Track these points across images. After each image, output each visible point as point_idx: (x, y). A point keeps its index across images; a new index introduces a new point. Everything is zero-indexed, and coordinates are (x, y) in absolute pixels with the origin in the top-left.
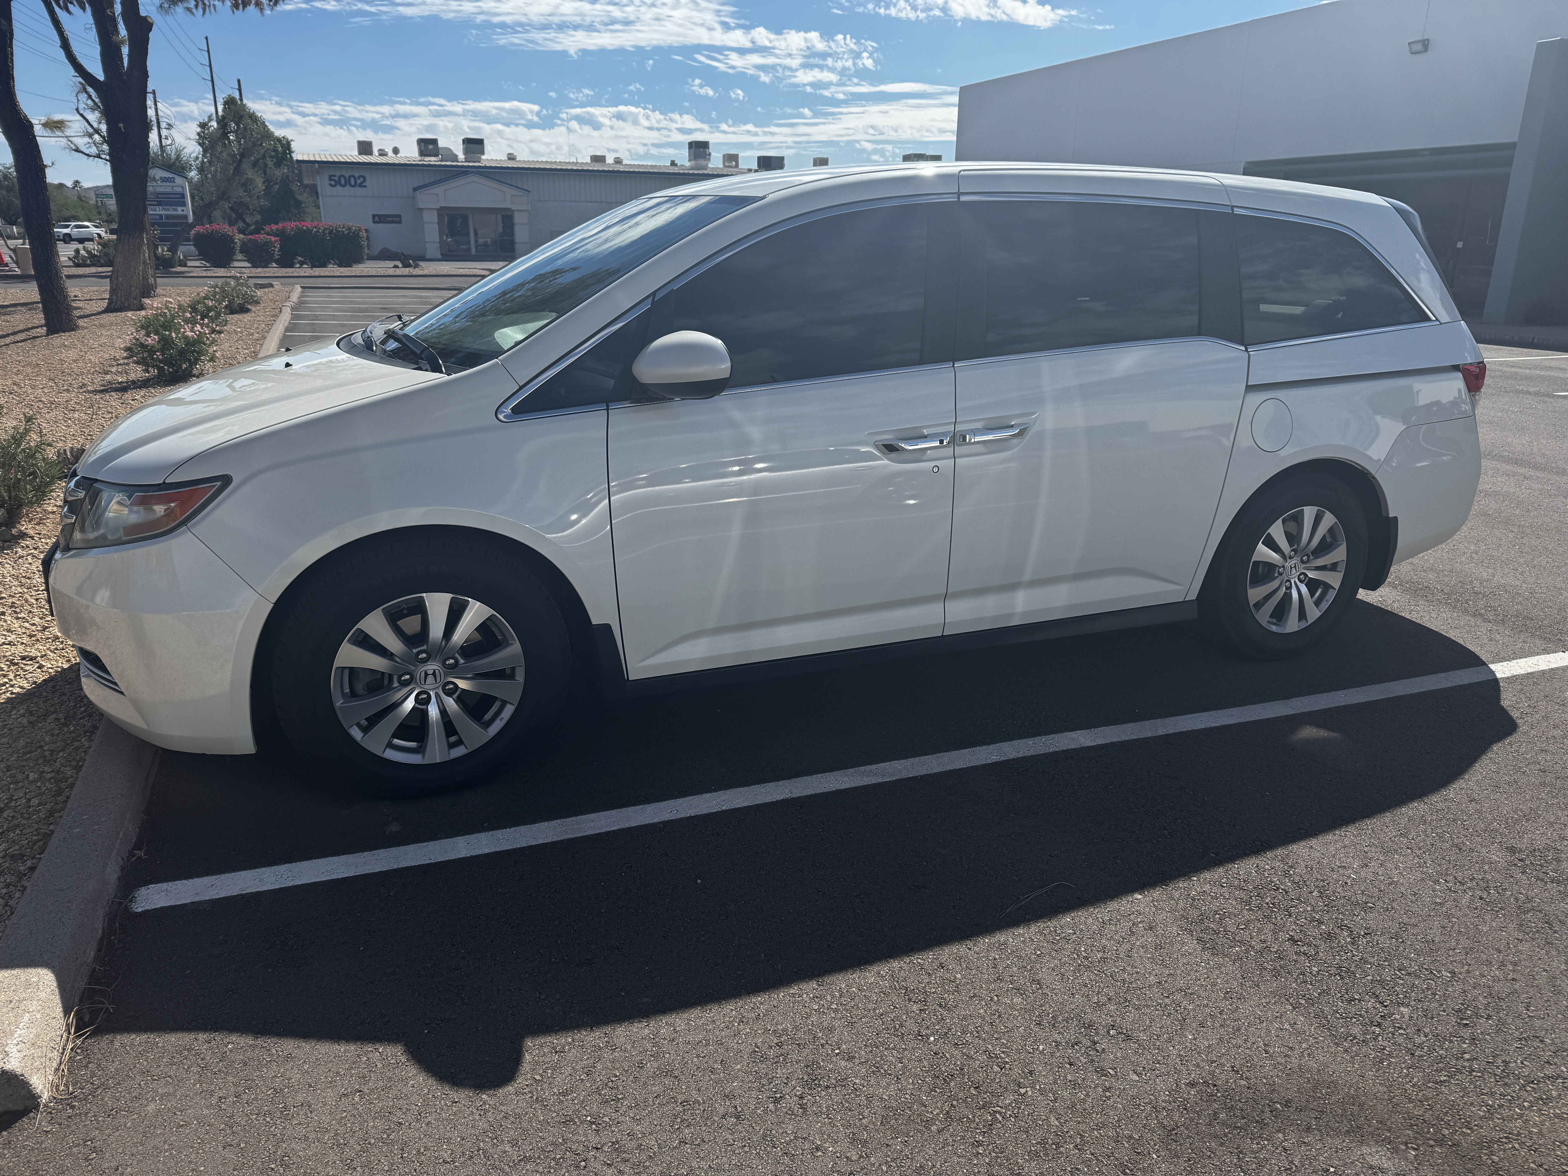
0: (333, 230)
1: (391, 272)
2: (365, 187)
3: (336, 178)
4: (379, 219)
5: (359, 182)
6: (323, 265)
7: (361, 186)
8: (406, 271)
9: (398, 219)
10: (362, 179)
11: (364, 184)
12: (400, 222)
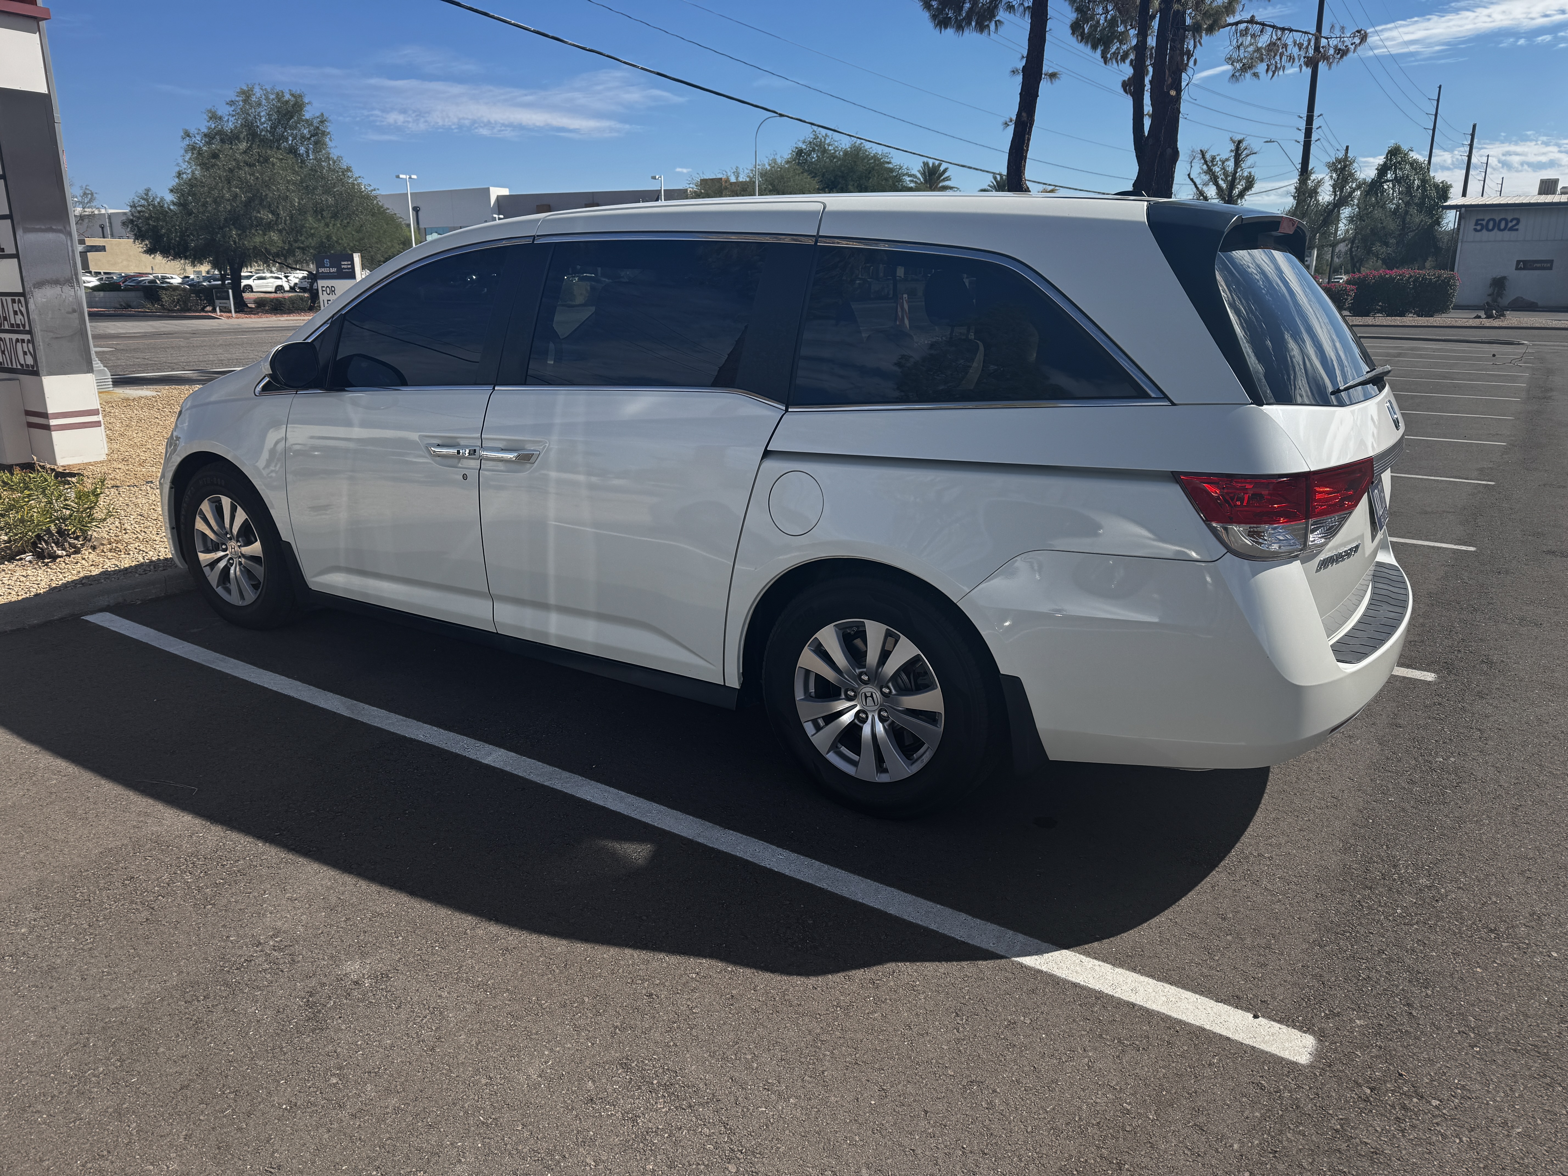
0: (1418, 278)
1: (1471, 323)
2: (1517, 230)
3: (1484, 223)
4: (1524, 265)
5: (1510, 225)
6: (1402, 315)
7: (1511, 229)
8: (1487, 322)
9: (1549, 265)
10: (1514, 222)
11: (1516, 227)
12: (1550, 268)
